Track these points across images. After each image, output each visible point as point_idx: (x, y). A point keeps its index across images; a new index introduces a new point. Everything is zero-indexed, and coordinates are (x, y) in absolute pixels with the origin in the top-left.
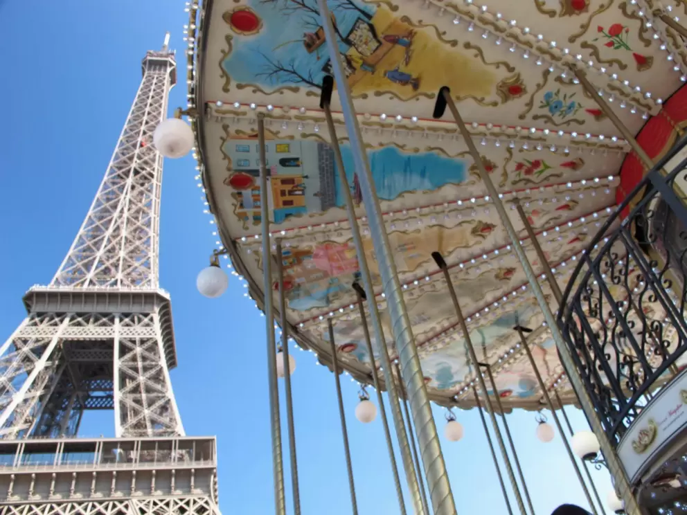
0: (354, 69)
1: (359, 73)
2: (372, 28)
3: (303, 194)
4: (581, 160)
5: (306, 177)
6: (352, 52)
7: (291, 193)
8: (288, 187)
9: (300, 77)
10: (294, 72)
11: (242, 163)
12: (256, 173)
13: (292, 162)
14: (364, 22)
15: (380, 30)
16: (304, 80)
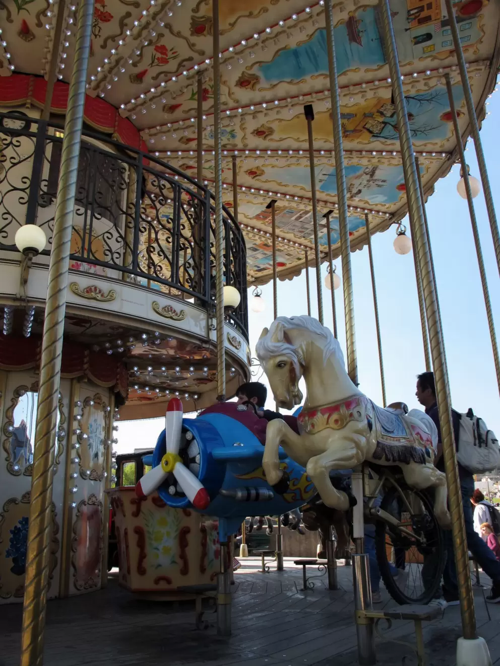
0: (378, 112)
1: (375, 110)
2: (371, 132)
3: (409, 11)
4: (164, 110)
5: (406, 30)
6: (381, 119)
7: (421, 9)
8: (423, 14)
9: (416, 99)
10: (419, 100)
11: (467, 26)
12: (459, 20)
13: (420, 39)
14: (377, 133)
15: (366, 134)
16: (413, 98)
